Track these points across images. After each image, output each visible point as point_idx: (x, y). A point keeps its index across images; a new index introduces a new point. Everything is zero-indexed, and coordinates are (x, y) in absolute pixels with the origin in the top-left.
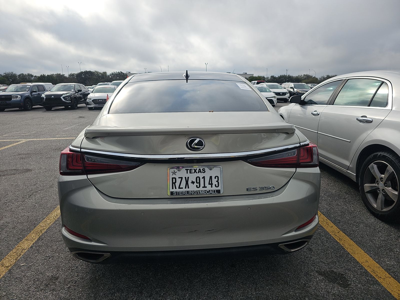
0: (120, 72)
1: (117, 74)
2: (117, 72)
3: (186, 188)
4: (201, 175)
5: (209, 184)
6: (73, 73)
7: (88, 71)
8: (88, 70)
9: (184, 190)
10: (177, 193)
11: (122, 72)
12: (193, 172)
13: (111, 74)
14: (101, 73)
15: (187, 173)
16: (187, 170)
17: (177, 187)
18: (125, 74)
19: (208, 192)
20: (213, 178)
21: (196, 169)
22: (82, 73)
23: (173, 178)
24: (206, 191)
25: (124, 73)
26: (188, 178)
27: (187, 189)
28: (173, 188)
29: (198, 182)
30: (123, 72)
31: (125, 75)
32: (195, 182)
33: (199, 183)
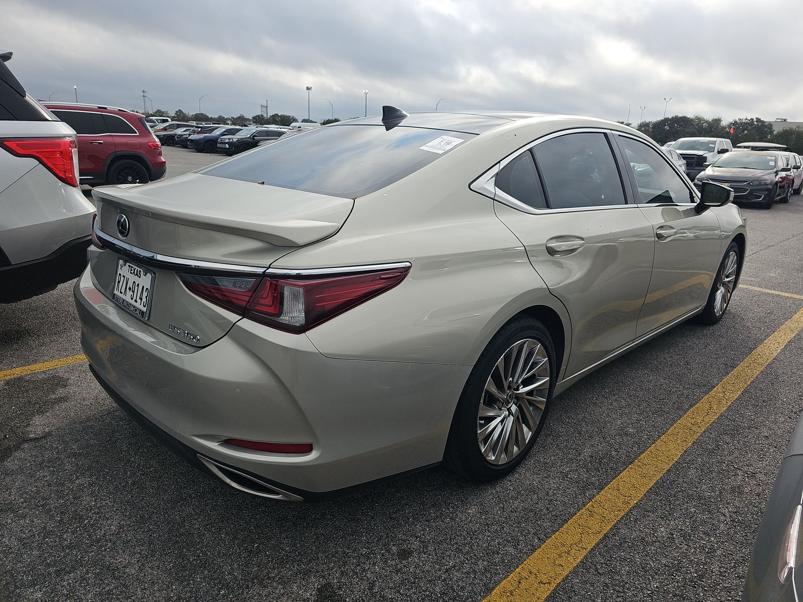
0: (755, 120)
1: (747, 123)
2: (746, 119)
3: (124, 294)
6: (647, 122)
7: (680, 117)
8: (680, 115)
10: (117, 298)
11: (760, 119)
12: (132, 272)
13: (731, 123)
14: (707, 122)
16: (129, 266)
18: (767, 124)
19: (135, 310)
21: (135, 268)
22: (666, 121)
23: (119, 274)
24: (135, 307)
25: (765, 120)
26: (128, 279)
28: (116, 290)
30: (762, 119)
31: (766, 126)
32: (131, 290)
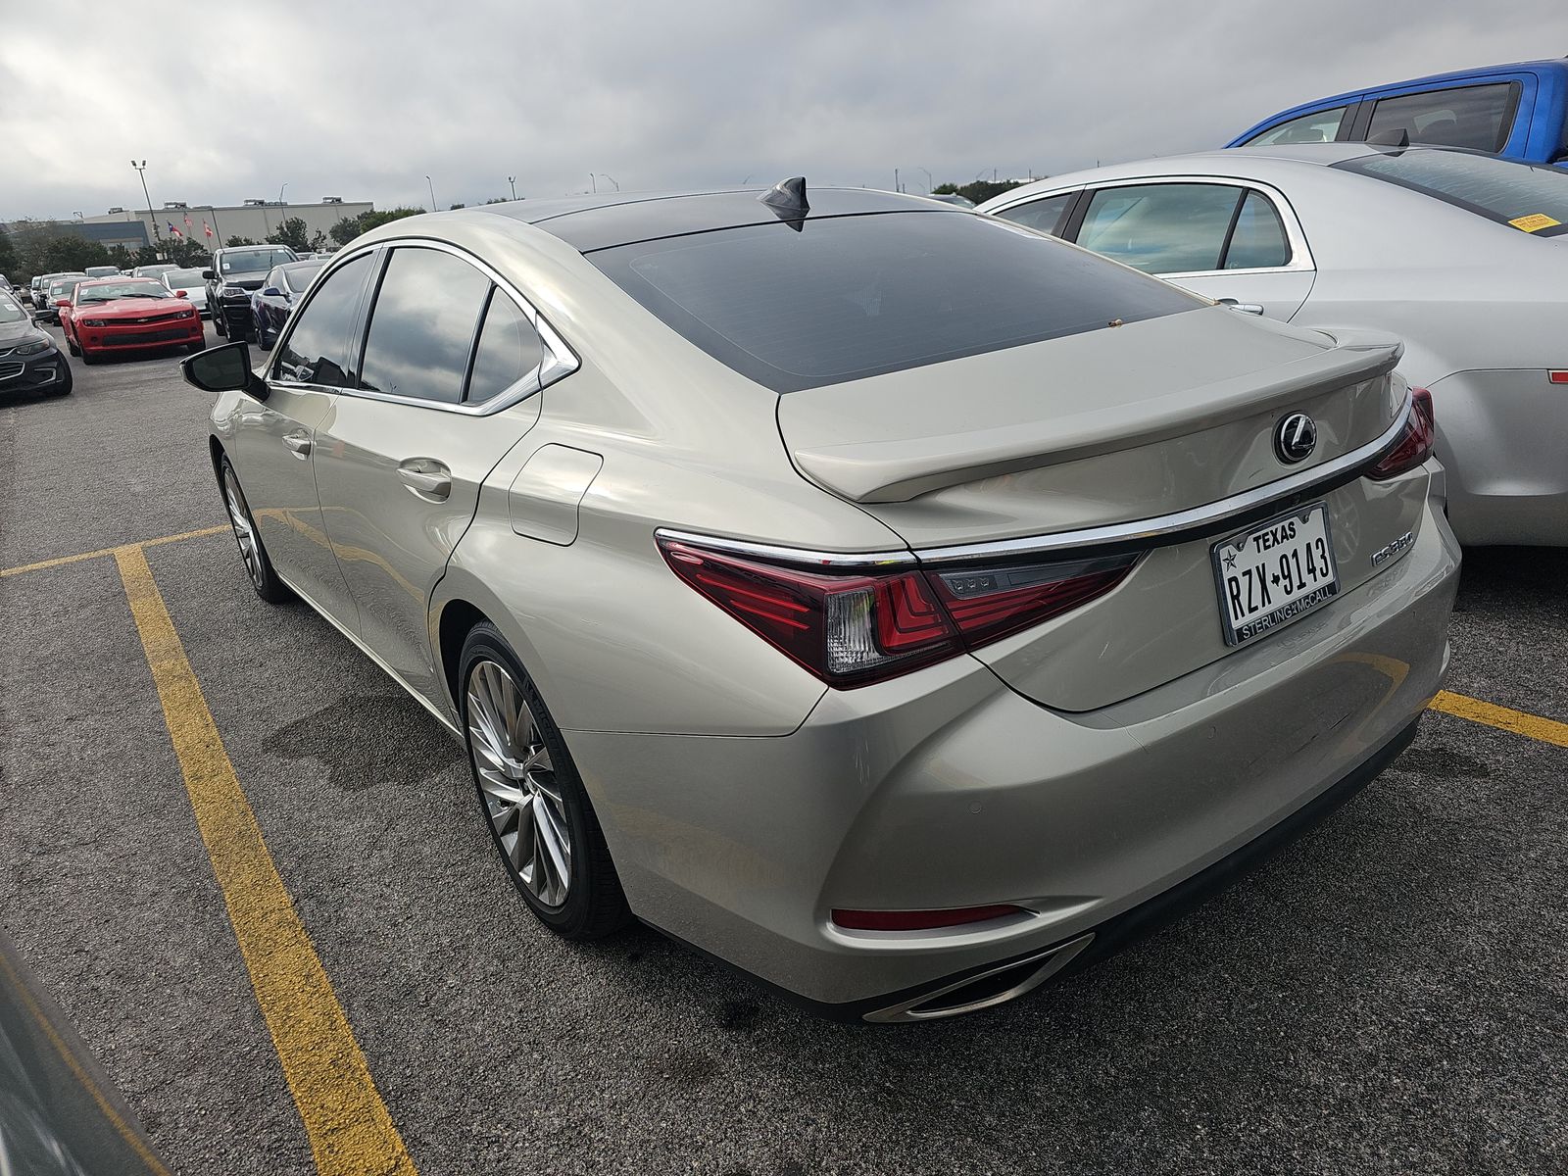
3: (1264, 605)
4: (1287, 547)
5: (1310, 571)
9: (1262, 612)
10: (1250, 629)
12: (1270, 543)
15: (1259, 551)
16: (1256, 539)
17: (1246, 611)
19: (1313, 599)
20: (1313, 547)
21: (1276, 529)
23: (1230, 581)
24: (1307, 597)
26: (1263, 565)
27: (1269, 608)
28: (1237, 618)
29: (1286, 574)
32: (1281, 577)
33: (1289, 576)
